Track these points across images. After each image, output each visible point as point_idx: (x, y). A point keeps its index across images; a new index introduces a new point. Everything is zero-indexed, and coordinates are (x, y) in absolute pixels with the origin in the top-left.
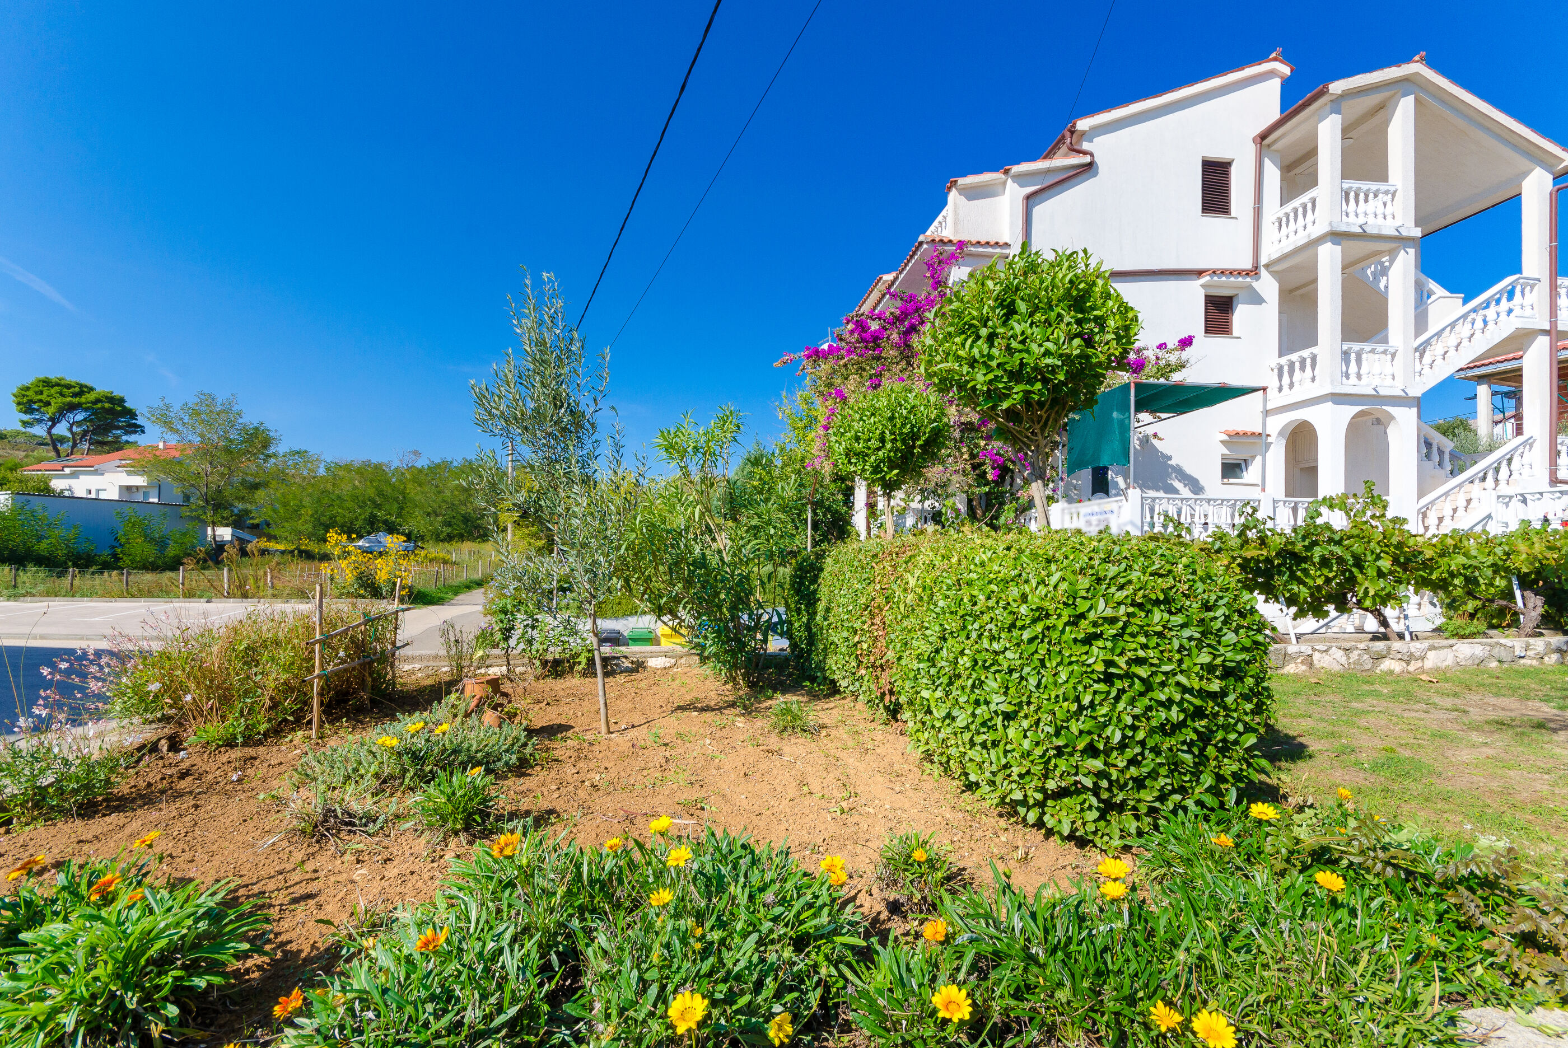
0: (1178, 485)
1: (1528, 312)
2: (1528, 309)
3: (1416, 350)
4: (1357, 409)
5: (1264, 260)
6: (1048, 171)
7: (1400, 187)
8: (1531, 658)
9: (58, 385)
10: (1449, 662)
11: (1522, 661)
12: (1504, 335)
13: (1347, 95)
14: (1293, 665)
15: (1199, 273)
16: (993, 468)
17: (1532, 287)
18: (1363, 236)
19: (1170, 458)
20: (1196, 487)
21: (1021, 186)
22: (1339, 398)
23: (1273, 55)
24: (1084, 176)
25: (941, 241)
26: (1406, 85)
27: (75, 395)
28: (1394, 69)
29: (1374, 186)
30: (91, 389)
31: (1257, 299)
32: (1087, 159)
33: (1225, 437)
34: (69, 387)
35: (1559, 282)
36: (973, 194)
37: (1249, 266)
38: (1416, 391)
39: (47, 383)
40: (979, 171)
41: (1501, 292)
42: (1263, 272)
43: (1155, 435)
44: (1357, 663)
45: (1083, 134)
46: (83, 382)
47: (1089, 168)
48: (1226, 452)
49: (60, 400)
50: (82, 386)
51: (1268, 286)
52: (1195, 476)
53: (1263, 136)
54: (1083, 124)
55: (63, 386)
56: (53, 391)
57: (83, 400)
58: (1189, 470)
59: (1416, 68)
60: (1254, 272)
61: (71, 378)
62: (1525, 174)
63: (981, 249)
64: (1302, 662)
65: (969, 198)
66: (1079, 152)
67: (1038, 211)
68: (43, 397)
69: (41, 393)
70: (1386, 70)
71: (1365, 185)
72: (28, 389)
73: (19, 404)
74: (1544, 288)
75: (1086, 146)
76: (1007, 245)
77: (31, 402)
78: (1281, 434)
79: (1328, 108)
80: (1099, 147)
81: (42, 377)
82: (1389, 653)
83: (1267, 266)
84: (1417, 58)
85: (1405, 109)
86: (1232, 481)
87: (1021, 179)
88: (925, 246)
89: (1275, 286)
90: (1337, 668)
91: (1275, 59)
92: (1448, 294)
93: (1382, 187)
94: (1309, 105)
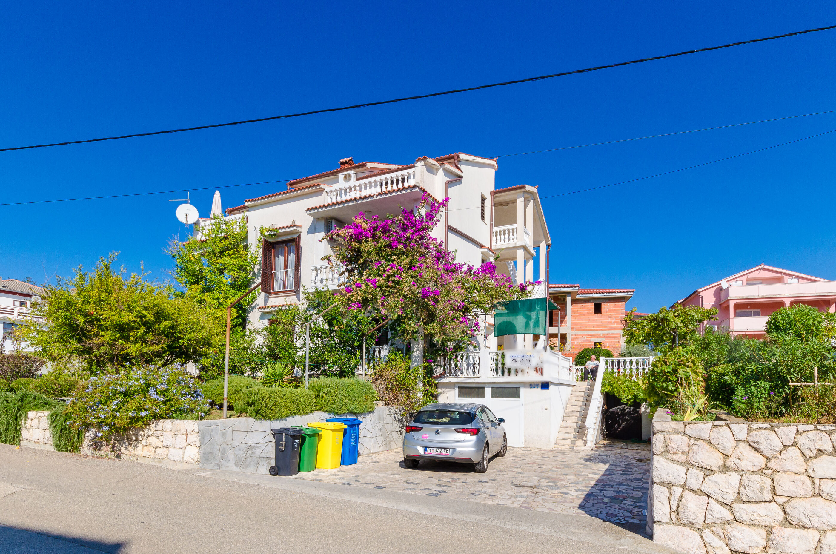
6: (452, 173)
15: (481, 246)
21: (445, 175)
24: (459, 182)
32: (462, 174)
45: (460, 160)
47: (461, 179)
53: (495, 193)
62: (541, 242)
94: (516, 189)
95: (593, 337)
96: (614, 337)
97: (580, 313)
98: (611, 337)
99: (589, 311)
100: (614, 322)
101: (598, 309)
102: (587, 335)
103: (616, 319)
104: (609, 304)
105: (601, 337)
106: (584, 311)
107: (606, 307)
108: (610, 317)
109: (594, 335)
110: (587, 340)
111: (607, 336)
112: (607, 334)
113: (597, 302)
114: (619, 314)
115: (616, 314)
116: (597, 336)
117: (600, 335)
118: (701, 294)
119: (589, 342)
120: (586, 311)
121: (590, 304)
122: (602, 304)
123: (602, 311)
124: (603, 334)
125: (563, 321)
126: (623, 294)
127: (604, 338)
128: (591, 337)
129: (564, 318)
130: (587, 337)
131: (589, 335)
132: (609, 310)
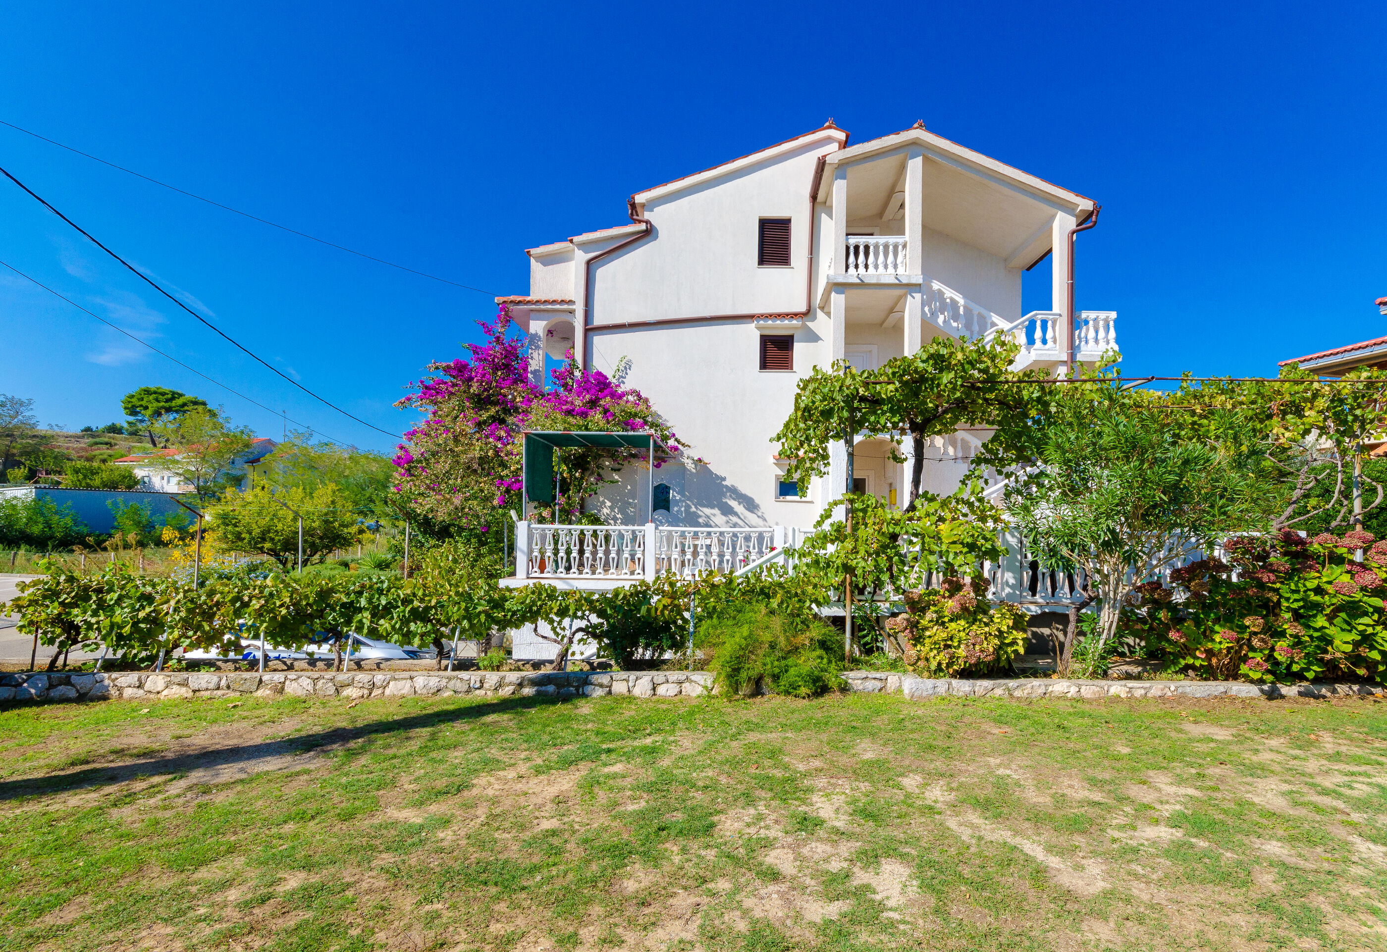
0: (733, 504)
2: (1049, 343)
5: (817, 304)
6: (612, 238)
7: (909, 238)
9: (155, 393)
13: (848, 164)
15: (751, 317)
18: (861, 285)
19: (724, 479)
20: (751, 505)
21: (586, 252)
23: (827, 124)
24: (645, 240)
26: (914, 147)
27: (167, 401)
30: (181, 395)
31: (814, 338)
32: (643, 227)
33: (778, 460)
34: (163, 394)
35: (1082, 316)
36: (548, 260)
37: (803, 308)
39: (148, 392)
40: (552, 242)
42: (819, 313)
45: (643, 206)
46: (176, 390)
47: (649, 233)
48: (782, 473)
49: (156, 404)
50: (173, 393)
51: (824, 325)
52: (750, 495)
53: (813, 197)
54: (640, 198)
55: (158, 394)
56: (151, 398)
57: (173, 404)
58: (744, 489)
59: (917, 133)
60: (808, 313)
61: (166, 388)
62: (1053, 217)
63: (550, 307)
65: (545, 264)
66: (640, 221)
67: (602, 274)
68: (144, 403)
69: (142, 399)
71: (881, 240)
72: (133, 396)
73: (126, 408)
75: (647, 215)
76: (571, 302)
77: (134, 407)
79: (835, 175)
80: (655, 216)
81: (143, 387)
83: (822, 308)
84: (916, 125)
85: (915, 166)
86: (789, 498)
87: (582, 246)
91: (829, 127)
93: (894, 239)
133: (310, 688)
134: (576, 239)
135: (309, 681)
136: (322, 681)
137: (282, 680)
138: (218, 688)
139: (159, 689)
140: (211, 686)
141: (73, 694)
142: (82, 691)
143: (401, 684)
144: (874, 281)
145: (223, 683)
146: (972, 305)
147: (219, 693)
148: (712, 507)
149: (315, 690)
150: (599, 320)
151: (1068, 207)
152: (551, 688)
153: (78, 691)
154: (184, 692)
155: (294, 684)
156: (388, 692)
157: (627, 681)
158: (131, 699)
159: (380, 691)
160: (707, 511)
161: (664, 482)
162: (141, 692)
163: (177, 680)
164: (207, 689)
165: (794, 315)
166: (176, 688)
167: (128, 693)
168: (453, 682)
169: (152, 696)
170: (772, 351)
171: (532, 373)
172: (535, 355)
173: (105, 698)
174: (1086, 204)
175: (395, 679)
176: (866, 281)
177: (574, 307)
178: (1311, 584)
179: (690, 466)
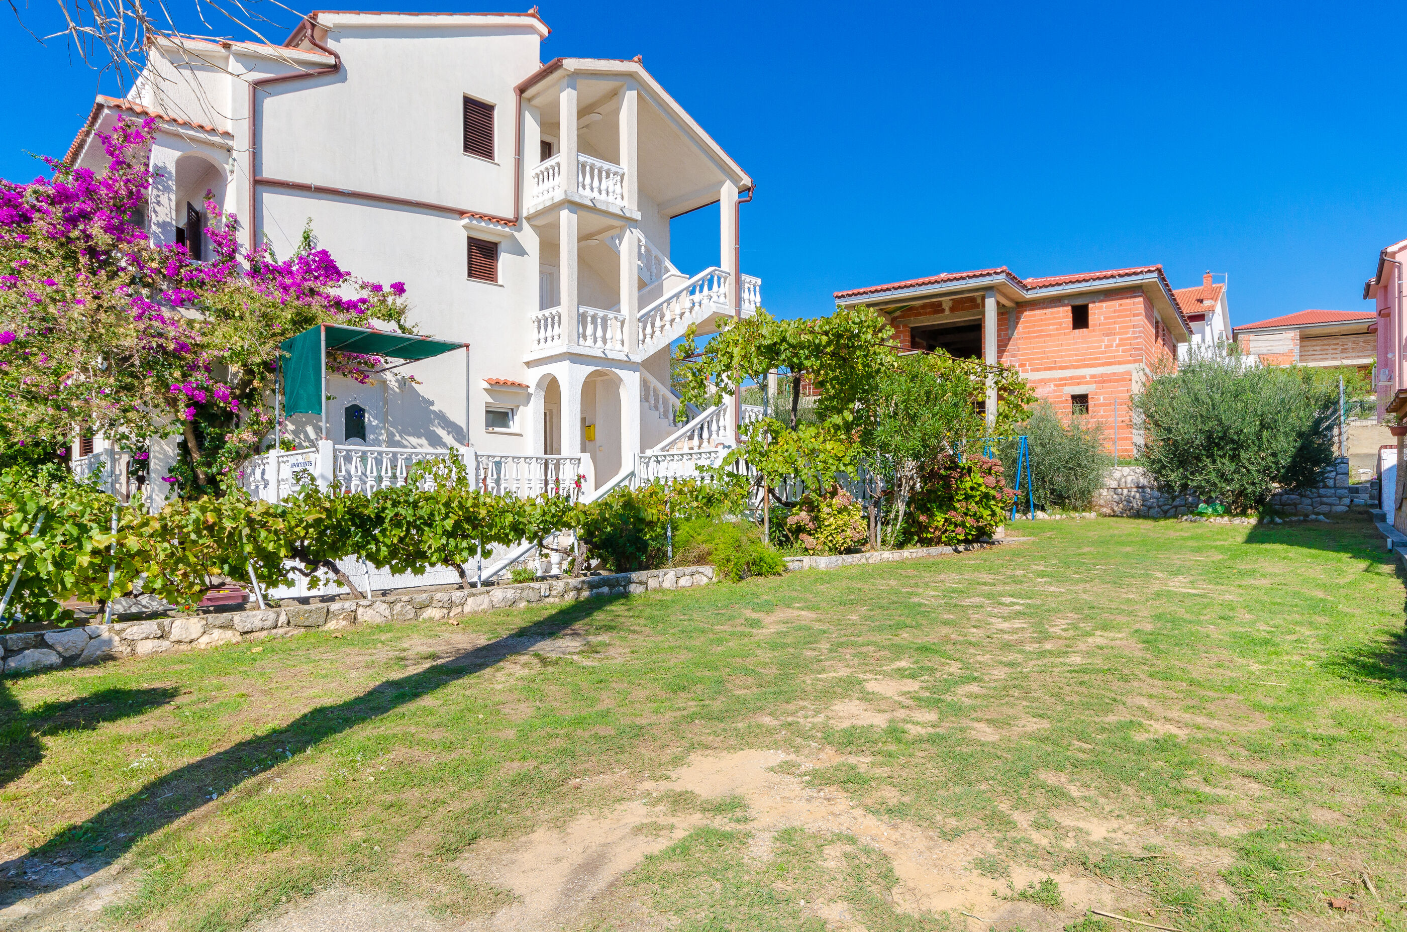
0: (441, 432)
1: (722, 299)
2: (722, 297)
3: (639, 320)
4: (591, 369)
5: (525, 214)
6: (282, 61)
7: (626, 171)
8: (555, 597)
10: (485, 606)
11: (547, 600)
12: (705, 317)
13: (578, 74)
14: (334, 622)
15: (462, 213)
16: (187, 406)
17: (725, 278)
18: (593, 209)
19: (432, 403)
21: (250, 68)
22: (576, 358)
23: (532, 11)
24: (329, 78)
25: (131, 109)
26: (629, 79)
28: (617, 62)
29: (606, 165)
31: (520, 251)
32: (332, 60)
33: (486, 385)
35: (743, 278)
37: (511, 216)
38: (638, 358)
41: (703, 279)
42: (525, 224)
43: (412, 378)
44: (400, 613)
45: (326, 29)
47: (334, 70)
48: (491, 401)
51: (529, 238)
52: (459, 423)
53: (522, 90)
54: (326, 19)
58: (452, 416)
59: (633, 66)
60: (514, 222)
62: (721, 183)
63: (191, 133)
64: (344, 619)
65: (176, 65)
66: (325, 50)
67: (270, 104)
70: (612, 62)
71: (598, 163)
74: (732, 279)
75: (331, 44)
76: (230, 136)
78: (539, 385)
79: (565, 81)
80: (345, 51)
82: (431, 603)
83: (528, 219)
84: (636, 59)
85: (630, 100)
86: (497, 429)
87: (251, 61)
88: (106, 111)
89: (537, 240)
90: (379, 620)
91: (533, 16)
92: (679, 274)
93: (613, 168)
94: (551, 72)
95: (1070, 385)
96: (1118, 381)
97: (1042, 331)
98: (1110, 381)
99: (1060, 324)
100: (1117, 346)
101: (1080, 318)
102: (1055, 380)
103: (1120, 340)
104: (1104, 304)
105: (1087, 383)
106: (1049, 325)
107: (1097, 312)
108: (1107, 335)
109: (1072, 378)
110: (1055, 391)
111: (1101, 380)
112: (1102, 375)
113: (1079, 302)
114: (1128, 327)
115: (1120, 328)
116: (1079, 380)
117: (1084, 377)
118: (1399, 258)
119: (1061, 396)
120: (1053, 324)
121: (1061, 309)
122: (1090, 306)
123: (1090, 323)
124: (1092, 376)
125: (1004, 351)
126: (1134, 278)
127: (1094, 385)
128: (1065, 385)
129: (1006, 345)
130: (1055, 385)
131: (1061, 379)
132: (1105, 318)
133: (387, 613)
134: (237, 46)
135: (385, 605)
136: (399, 605)
137: (354, 608)
138: (275, 627)
139: (194, 636)
140: (268, 624)
141: (54, 659)
142: (67, 655)
143: (479, 599)
144: (604, 208)
145: (283, 619)
146: (652, 247)
147: (281, 631)
148: (419, 437)
149: (392, 615)
150: (268, 173)
151: (735, 180)
152: (605, 589)
153: (59, 653)
154: (230, 636)
155: (370, 611)
156: (467, 609)
157: (658, 576)
158: (152, 656)
159: (459, 609)
160: (414, 440)
161: (357, 402)
162: (165, 644)
163: (218, 622)
164: (262, 629)
165: (499, 220)
166: (217, 634)
167: (145, 647)
168: (526, 592)
169: (182, 647)
170: (479, 258)
171: (158, 224)
172: (164, 199)
173: (109, 658)
174: (747, 181)
175: (474, 595)
176: (599, 206)
177: (230, 143)
178: (969, 484)
179: (393, 384)
